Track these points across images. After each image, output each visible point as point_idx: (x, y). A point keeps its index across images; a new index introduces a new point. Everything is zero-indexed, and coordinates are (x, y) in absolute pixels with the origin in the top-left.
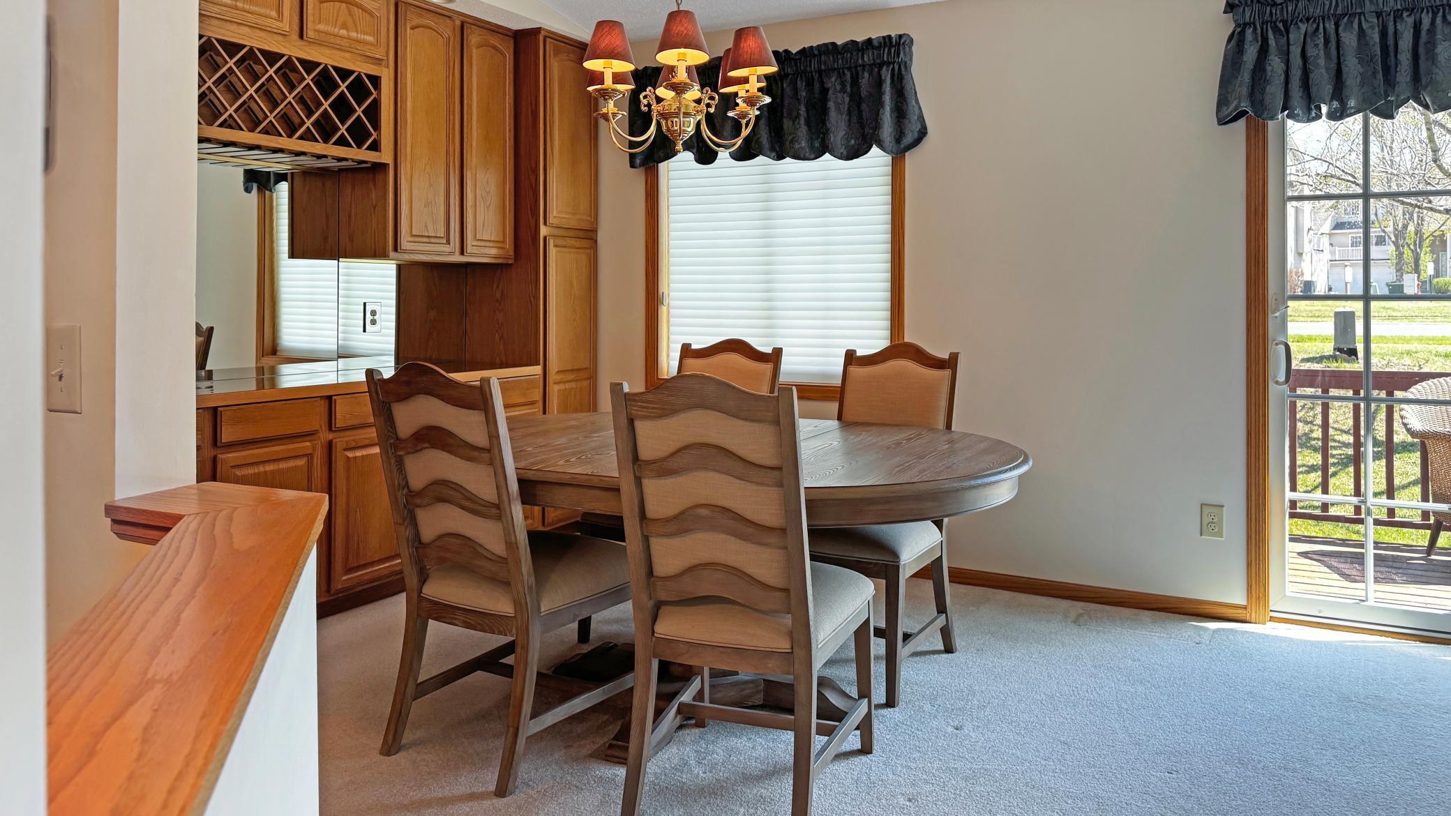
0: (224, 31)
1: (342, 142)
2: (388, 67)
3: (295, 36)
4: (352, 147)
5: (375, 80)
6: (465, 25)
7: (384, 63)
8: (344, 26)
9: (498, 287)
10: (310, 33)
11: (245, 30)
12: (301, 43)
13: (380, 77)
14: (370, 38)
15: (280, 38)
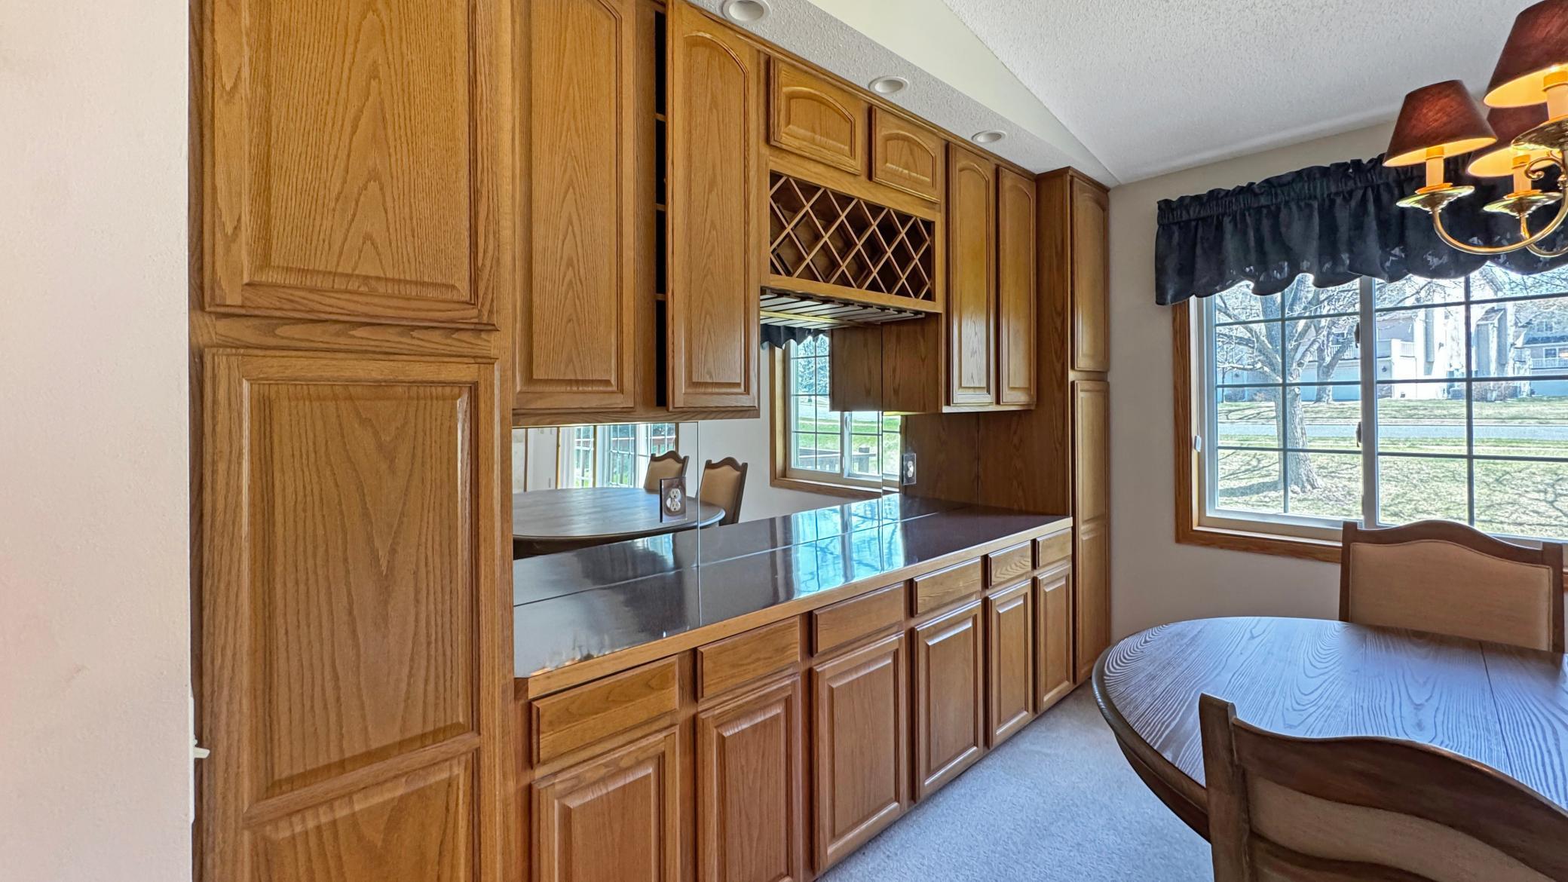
0: (802, 170)
1: (903, 292)
2: (940, 212)
3: (864, 178)
4: (911, 296)
5: (929, 225)
6: (1000, 168)
7: (937, 206)
8: (907, 167)
9: (1015, 433)
10: (879, 175)
11: (820, 169)
12: (868, 184)
13: (934, 222)
14: (928, 180)
15: (851, 179)
